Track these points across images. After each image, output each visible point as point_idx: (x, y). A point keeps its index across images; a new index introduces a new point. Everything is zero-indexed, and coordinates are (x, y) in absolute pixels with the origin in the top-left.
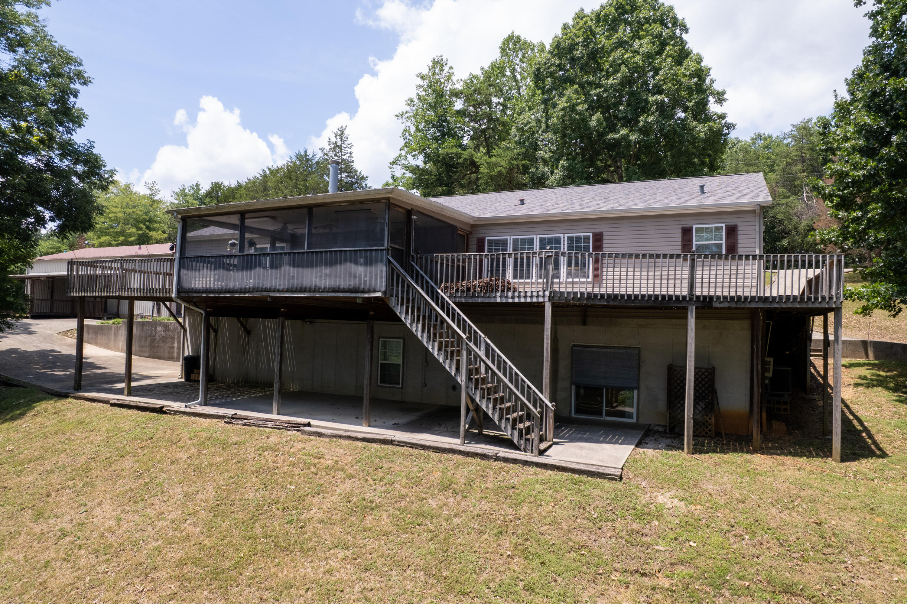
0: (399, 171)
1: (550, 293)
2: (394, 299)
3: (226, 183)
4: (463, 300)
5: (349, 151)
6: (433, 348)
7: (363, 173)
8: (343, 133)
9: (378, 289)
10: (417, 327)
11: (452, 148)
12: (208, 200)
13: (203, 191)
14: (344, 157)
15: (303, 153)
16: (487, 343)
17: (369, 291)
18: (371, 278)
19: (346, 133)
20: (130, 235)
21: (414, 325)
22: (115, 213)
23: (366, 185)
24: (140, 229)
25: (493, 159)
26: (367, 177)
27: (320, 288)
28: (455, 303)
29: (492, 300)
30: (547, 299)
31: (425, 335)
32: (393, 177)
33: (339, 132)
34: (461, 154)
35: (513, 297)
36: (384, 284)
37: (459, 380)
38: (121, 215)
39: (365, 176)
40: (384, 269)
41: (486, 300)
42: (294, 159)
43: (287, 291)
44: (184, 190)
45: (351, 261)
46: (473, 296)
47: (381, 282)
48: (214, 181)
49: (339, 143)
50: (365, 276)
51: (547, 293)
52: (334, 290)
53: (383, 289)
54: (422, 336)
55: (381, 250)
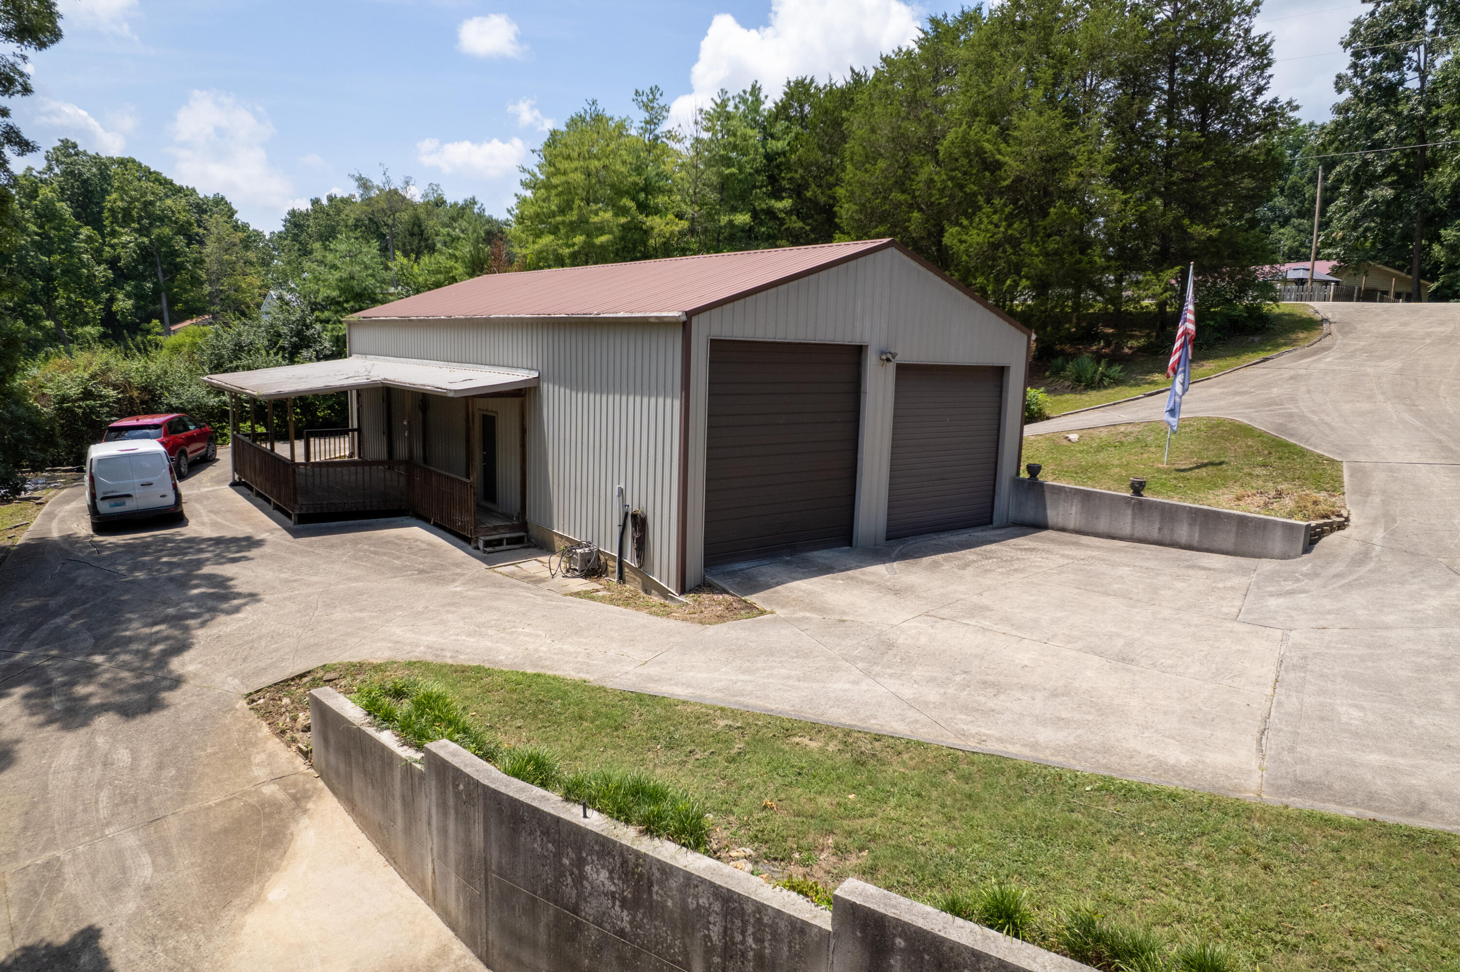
3: (822, 80)
12: (780, 126)
13: (768, 105)
20: (601, 229)
22: (565, 173)
24: (623, 211)
38: (578, 177)
44: (724, 104)
48: (793, 79)
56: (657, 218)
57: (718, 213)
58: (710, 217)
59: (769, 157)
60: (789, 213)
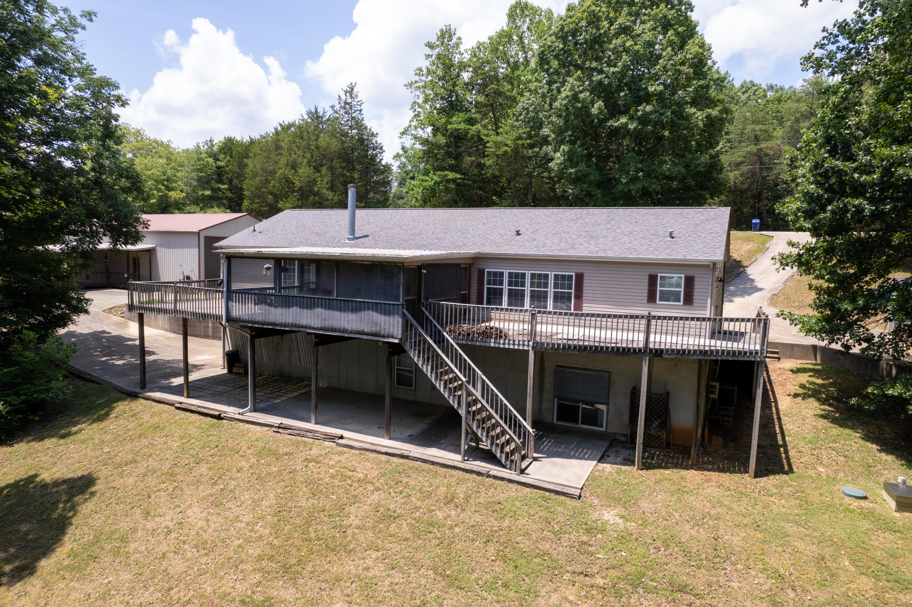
1: (533, 343)
2: (408, 344)
3: (238, 138)
4: (464, 342)
5: (359, 108)
6: (440, 386)
7: (373, 130)
8: (352, 89)
9: (395, 336)
10: (427, 368)
11: (460, 123)
12: (222, 156)
13: (216, 147)
14: (354, 115)
15: (313, 110)
16: (483, 379)
17: (388, 337)
18: (389, 326)
19: (356, 90)
20: (151, 197)
21: (425, 366)
23: (376, 141)
24: (160, 190)
25: (499, 139)
26: (377, 134)
27: (347, 330)
28: (457, 344)
29: (488, 345)
30: (530, 348)
31: (433, 375)
32: (403, 148)
33: (348, 89)
34: (469, 129)
35: (504, 344)
36: (400, 332)
37: (460, 412)
39: (375, 133)
40: (400, 320)
41: (483, 344)
42: (306, 117)
43: (321, 329)
45: (373, 311)
46: (472, 340)
47: (398, 331)
48: (226, 137)
49: (349, 100)
50: (385, 324)
51: (531, 343)
52: (359, 333)
53: (400, 337)
54: (431, 376)
55: (398, 305)
56: (173, 192)
57: (197, 190)
58: (194, 191)
59: (219, 168)
60: (228, 190)
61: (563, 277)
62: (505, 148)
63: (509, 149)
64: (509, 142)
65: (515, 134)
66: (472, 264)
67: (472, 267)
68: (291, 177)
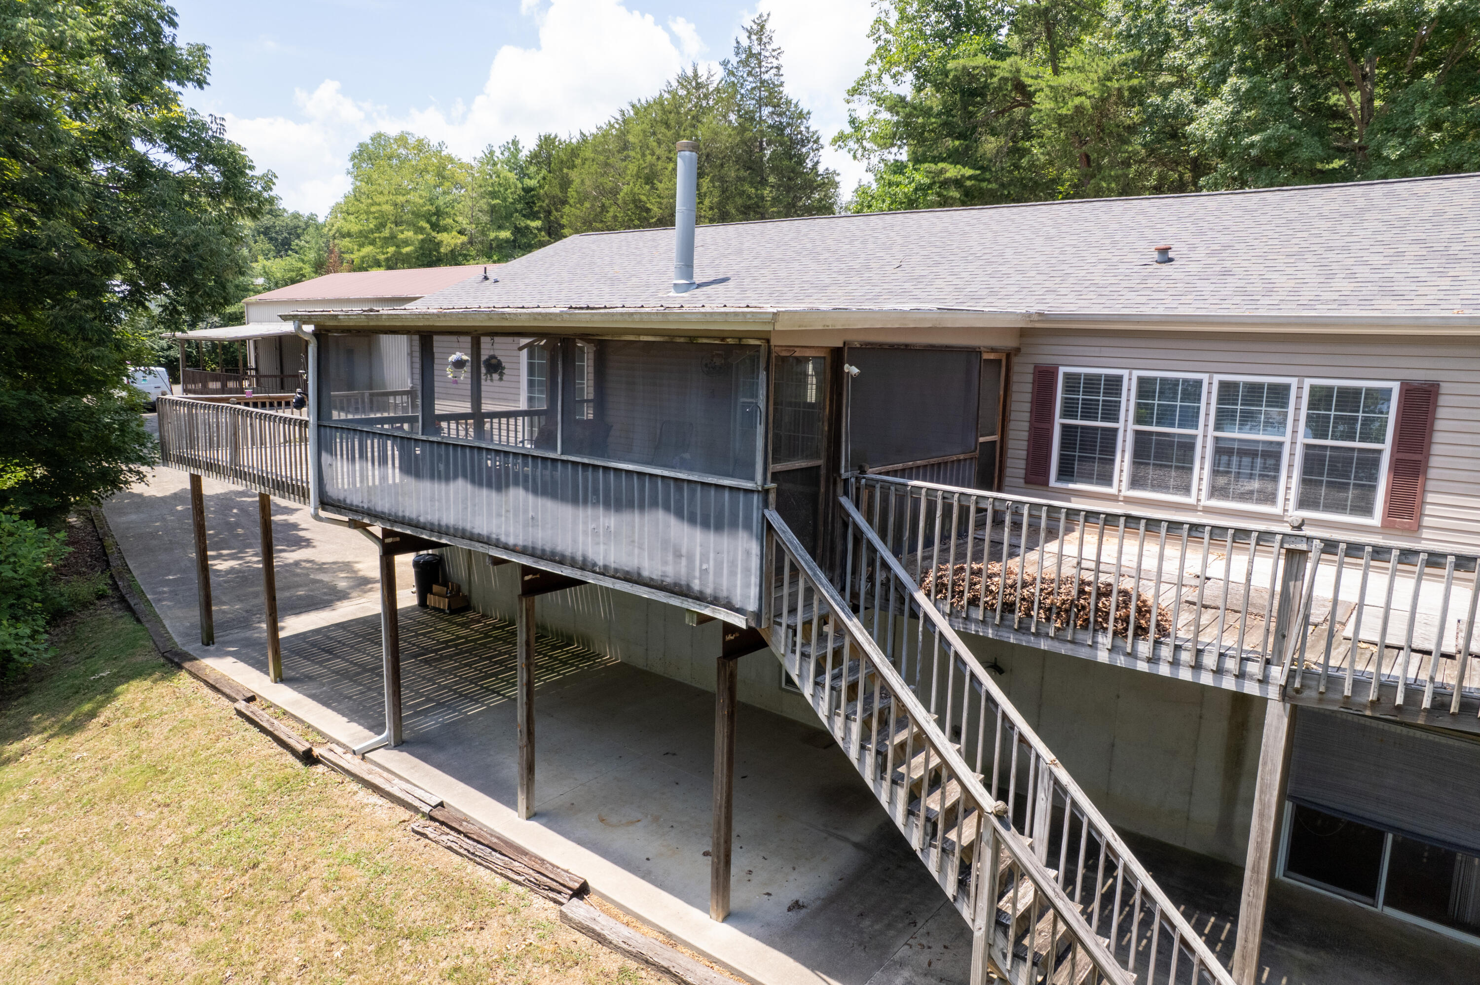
0: (864, 109)
1: (1292, 674)
2: (782, 631)
3: (563, 136)
4: (990, 633)
5: (775, 63)
6: (892, 801)
7: (801, 105)
8: (762, 27)
9: (738, 603)
10: (847, 730)
11: (975, 55)
12: (533, 169)
13: (524, 154)
14: (765, 77)
15: (690, 73)
16: (1056, 782)
17: (715, 601)
18: (719, 565)
19: (768, 27)
20: (406, 243)
21: (839, 722)
23: (808, 128)
24: (421, 230)
25: (1065, 79)
26: (809, 113)
27: (595, 565)
28: (965, 637)
29: (1083, 653)
30: (1273, 693)
31: (870, 759)
32: (852, 122)
33: (755, 27)
34: (995, 67)
35: (1153, 660)
36: (754, 591)
37: (966, 914)
39: (805, 111)
40: (754, 548)
41: (1064, 649)
42: (675, 84)
43: (524, 551)
44: (492, 152)
45: (667, 508)
46: (1023, 629)
47: (747, 585)
48: (543, 134)
49: (756, 49)
50: (705, 558)
51: (1278, 674)
52: (629, 577)
53: (752, 606)
54: (861, 759)
55: (747, 491)
56: (445, 234)
57: (489, 230)
58: (483, 233)
59: (527, 190)
60: (539, 230)
61: (1348, 398)
62: (1077, 101)
63: (1087, 103)
64: (1087, 87)
65: (1102, 66)
66: (1018, 350)
67: (1015, 360)
68: (644, 198)
